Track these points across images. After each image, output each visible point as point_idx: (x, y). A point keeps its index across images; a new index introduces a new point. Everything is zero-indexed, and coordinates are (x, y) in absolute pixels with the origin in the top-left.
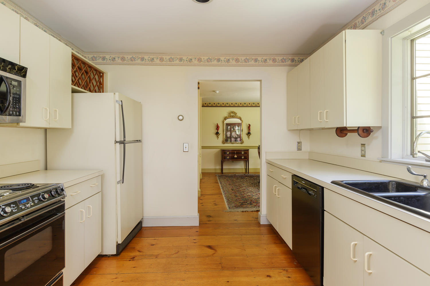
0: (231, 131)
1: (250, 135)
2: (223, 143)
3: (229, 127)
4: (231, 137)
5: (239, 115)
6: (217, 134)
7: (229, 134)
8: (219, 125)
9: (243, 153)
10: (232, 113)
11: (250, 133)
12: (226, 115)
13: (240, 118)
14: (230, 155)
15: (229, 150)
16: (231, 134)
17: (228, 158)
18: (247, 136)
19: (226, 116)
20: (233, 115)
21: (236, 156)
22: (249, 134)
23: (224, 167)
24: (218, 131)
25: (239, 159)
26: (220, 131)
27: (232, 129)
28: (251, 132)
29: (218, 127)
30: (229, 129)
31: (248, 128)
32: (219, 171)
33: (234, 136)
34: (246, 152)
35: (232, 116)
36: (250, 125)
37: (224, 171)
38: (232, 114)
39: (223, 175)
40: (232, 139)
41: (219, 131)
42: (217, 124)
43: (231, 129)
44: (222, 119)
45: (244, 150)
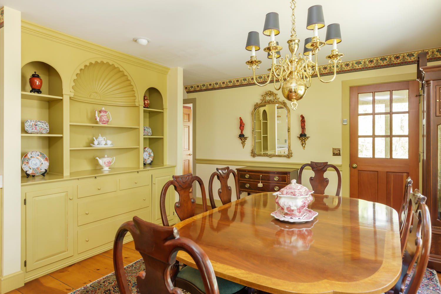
2: (253, 155)
8: (243, 121)
9: (276, 179)
10: (267, 94)
11: (305, 135)
14: (251, 181)
17: (247, 186)
21: (260, 185)
22: (303, 136)
24: (242, 132)
26: (247, 132)
28: (307, 133)
29: (242, 125)
31: (301, 123)
36: (303, 117)
38: (268, 98)
41: (244, 133)
42: (241, 118)
45: (279, 173)
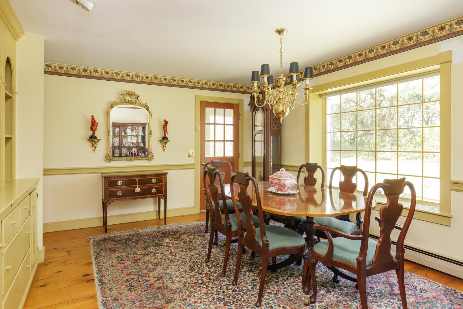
0: (120, 136)
1: (166, 143)
2: (108, 159)
3: (117, 130)
4: (120, 147)
5: (143, 99)
6: (93, 138)
7: (117, 141)
8: (96, 120)
9: (154, 181)
10: (129, 94)
11: (167, 139)
12: (114, 98)
13: (146, 106)
14: (125, 188)
15: (121, 177)
16: (121, 142)
17: (120, 193)
18: (160, 145)
19: (113, 100)
20: (130, 99)
21: (138, 189)
22: (164, 139)
23: (110, 213)
24: (94, 133)
25: (145, 194)
26: (100, 133)
27: (123, 133)
28: (169, 136)
29: (94, 125)
30: (117, 134)
31: (163, 127)
32: (99, 223)
33: (126, 144)
34: (161, 178)
35: (129, 101)
36: (166, 122)
37: (109, 223)
38: (128, 98)
39: (107, 236)
40: (123, 150)
42: (92, 116)
43: (120, 132)
44: (103, 106)
45: (157, 175)
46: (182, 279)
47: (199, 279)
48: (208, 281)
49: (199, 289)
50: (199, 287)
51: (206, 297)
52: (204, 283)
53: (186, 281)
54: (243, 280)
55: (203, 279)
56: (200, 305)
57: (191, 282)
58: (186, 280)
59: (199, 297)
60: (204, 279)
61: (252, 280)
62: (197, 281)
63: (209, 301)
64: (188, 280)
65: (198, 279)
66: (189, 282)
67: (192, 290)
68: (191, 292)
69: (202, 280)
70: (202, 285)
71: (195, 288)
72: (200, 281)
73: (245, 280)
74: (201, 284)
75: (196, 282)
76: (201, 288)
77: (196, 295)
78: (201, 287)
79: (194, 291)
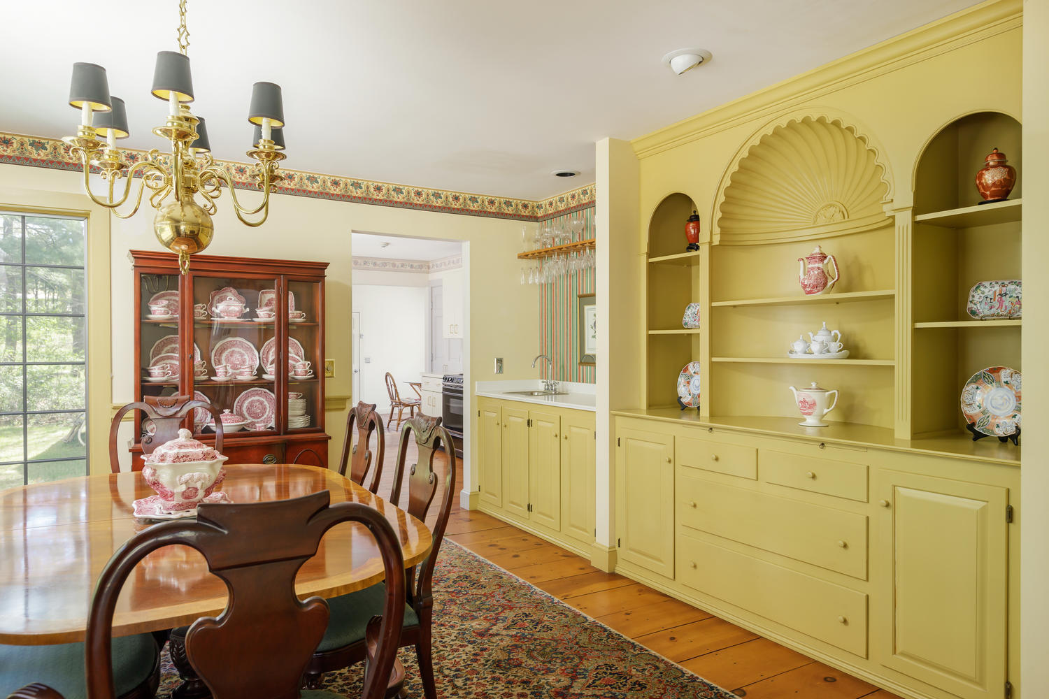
46: (506, 690)
47: (461, 688)
48: (440, 683)
49: (459, 667)
50: (458, 670)
51: (442, 653)
52: (447, 679)
53: (495, 685)
54: (350, 688)
55: (453, 689)
56: (452, 643)
57: (482, 681)
58: (496, 688)
59: (457, 653)
60: (450, 688)
61: (329, 688)
62: (465, 685)
63: (436, 647)
64: (490, 687)
65: (466, 688)
66: (486, 683)
67: (474, 664)
68: (476, 661)
69: (455, 687)
70: (452, 673)
71: (469, 669)
72: (459, 682)
73: (345, 687)
74: (456, 676)
75: (468, 682)
76: (454, 669)
77: (464, 657)
78: (456, 671)
79: (469, 663)
